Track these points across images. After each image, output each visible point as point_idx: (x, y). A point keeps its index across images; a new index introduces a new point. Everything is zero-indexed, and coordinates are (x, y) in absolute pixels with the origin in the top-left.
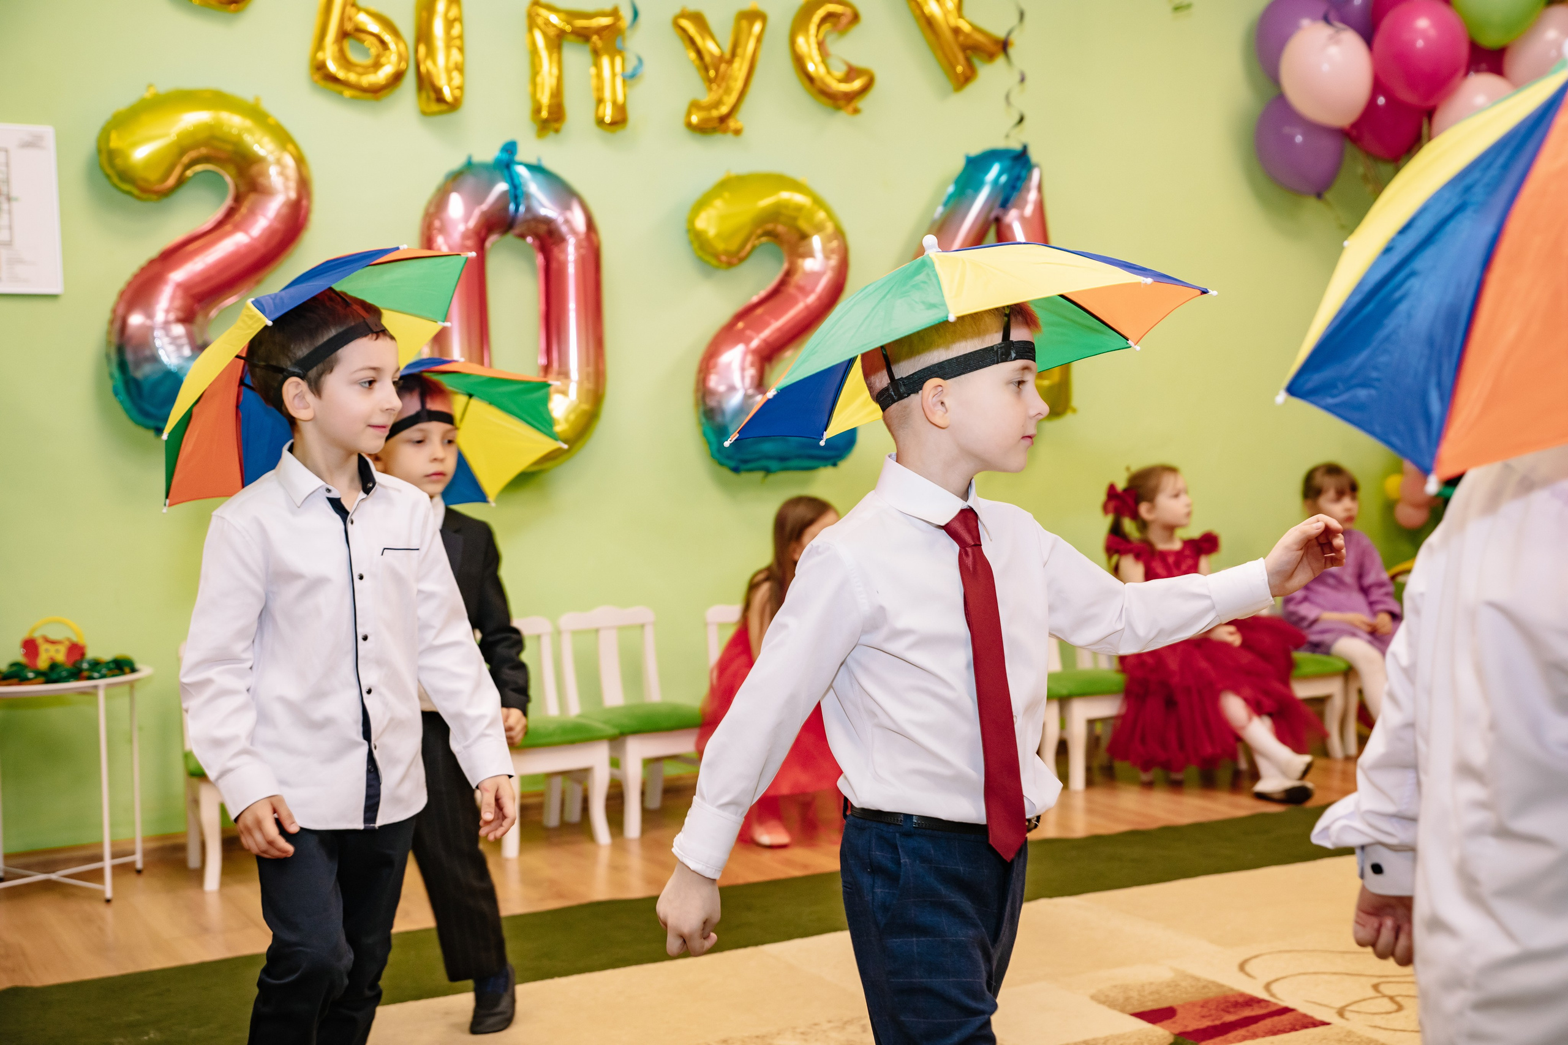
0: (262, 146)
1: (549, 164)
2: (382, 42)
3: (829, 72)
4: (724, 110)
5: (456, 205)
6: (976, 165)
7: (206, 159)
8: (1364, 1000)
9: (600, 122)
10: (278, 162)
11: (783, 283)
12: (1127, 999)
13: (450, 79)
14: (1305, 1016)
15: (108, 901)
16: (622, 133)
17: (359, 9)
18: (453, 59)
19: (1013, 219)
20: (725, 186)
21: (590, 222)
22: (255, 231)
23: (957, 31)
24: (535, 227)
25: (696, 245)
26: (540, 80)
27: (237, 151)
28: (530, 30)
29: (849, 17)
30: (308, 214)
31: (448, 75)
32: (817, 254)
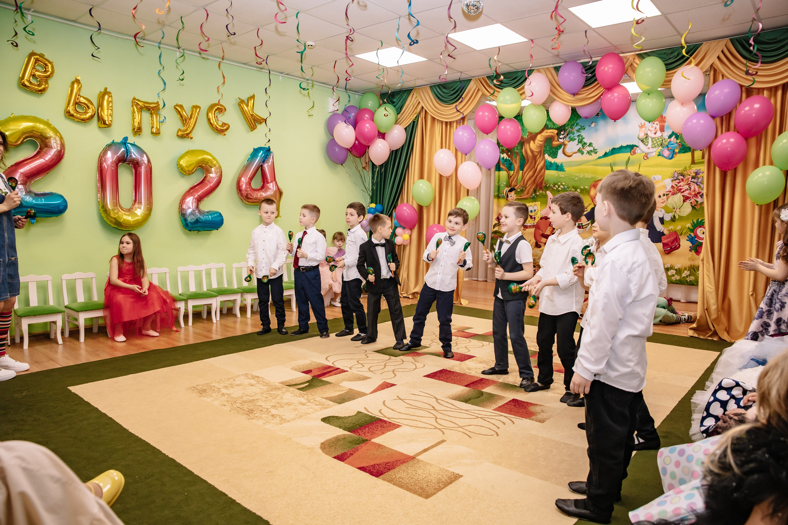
0: (50, 133)
1: (137, 144)
2: (88, 107)
3: (217, 124)
4: (188, 132)
5: (109, 154)
6: (256, 151)
7: (31, 137)
8: (355, 365)
9: (152, 133)
10: (55, 139)
11: (204, 180)
12: (300, 368)
13: (108, 118)
14: (342, 370)
16: (158, 136)
17: (81, 96)
18: (109, 112)
19: (266, 166)
20: (188, 153)
21: (149, 161)
22: (47, 159)
23: (252, 115)
24: (133, 161)
25: (180, 169)
26: (135, 120)
27: (41, 135)
28: (133, 106)
29: (224, 109)
30: (64, 154)
31: (108, 117)
32: (213, 173)
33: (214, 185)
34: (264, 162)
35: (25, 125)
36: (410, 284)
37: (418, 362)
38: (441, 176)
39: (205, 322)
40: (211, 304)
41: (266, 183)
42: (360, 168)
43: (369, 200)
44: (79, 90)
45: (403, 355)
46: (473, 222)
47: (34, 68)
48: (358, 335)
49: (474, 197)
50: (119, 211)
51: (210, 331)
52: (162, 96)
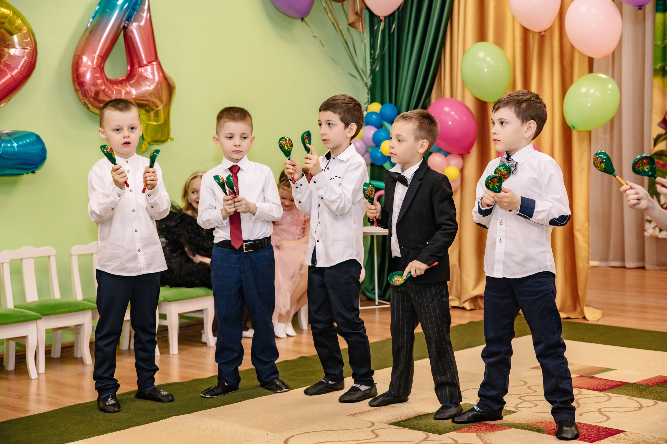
19: (134, 27)
32: (18, 47)
33: (20, 72)
34: (129, 19)
36: (465, 277)
38: (526, 31)
39: (13, 377)
40: (24, 337)
41: (136, 66)
42: (344, 25)
43: (368, 95)
45: (455, 430)
46: (605, 133)
48: (353, 389)
49: (606, 73)
51: (24, 397)
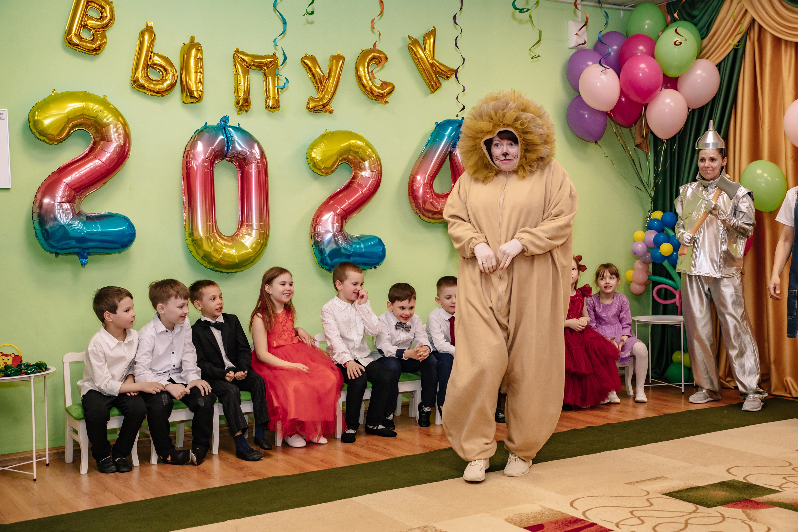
0: (108, 118)
1: (243, 127)
2: (166, 70)
3: (373, 84)
4: (325, 101)
5: (200, 147)
6: (441, 127)
7: (81, 125)
8: (627, 519)
9: (267, 107)
10: (116, 126)
11: (351, 182)
12: (522, 520)
13: (197, 87)
14: (602, 527)
15: (35, 480)
16: (277, 112)
17: (154, 54)
18: (199, 77)
20: (326, 137)
21: (262, 154)
22: (104, 159)
23: (432, 65)
24: (237, 157)
25: (311, 165)
26: (239, 87)
27: (96, 121)
28: (235, 63)
29: (383, 59)
30: (129, 150)
31: (196, 85)
32: (367, 169)
33: (369, 189)
35: (73, 106)
37: (755, 521)
43: (650, 205)
44: (152, 43)
45: (722, 504)
47: (85, 14)
50: (217, 241)
52: (279, 43)
